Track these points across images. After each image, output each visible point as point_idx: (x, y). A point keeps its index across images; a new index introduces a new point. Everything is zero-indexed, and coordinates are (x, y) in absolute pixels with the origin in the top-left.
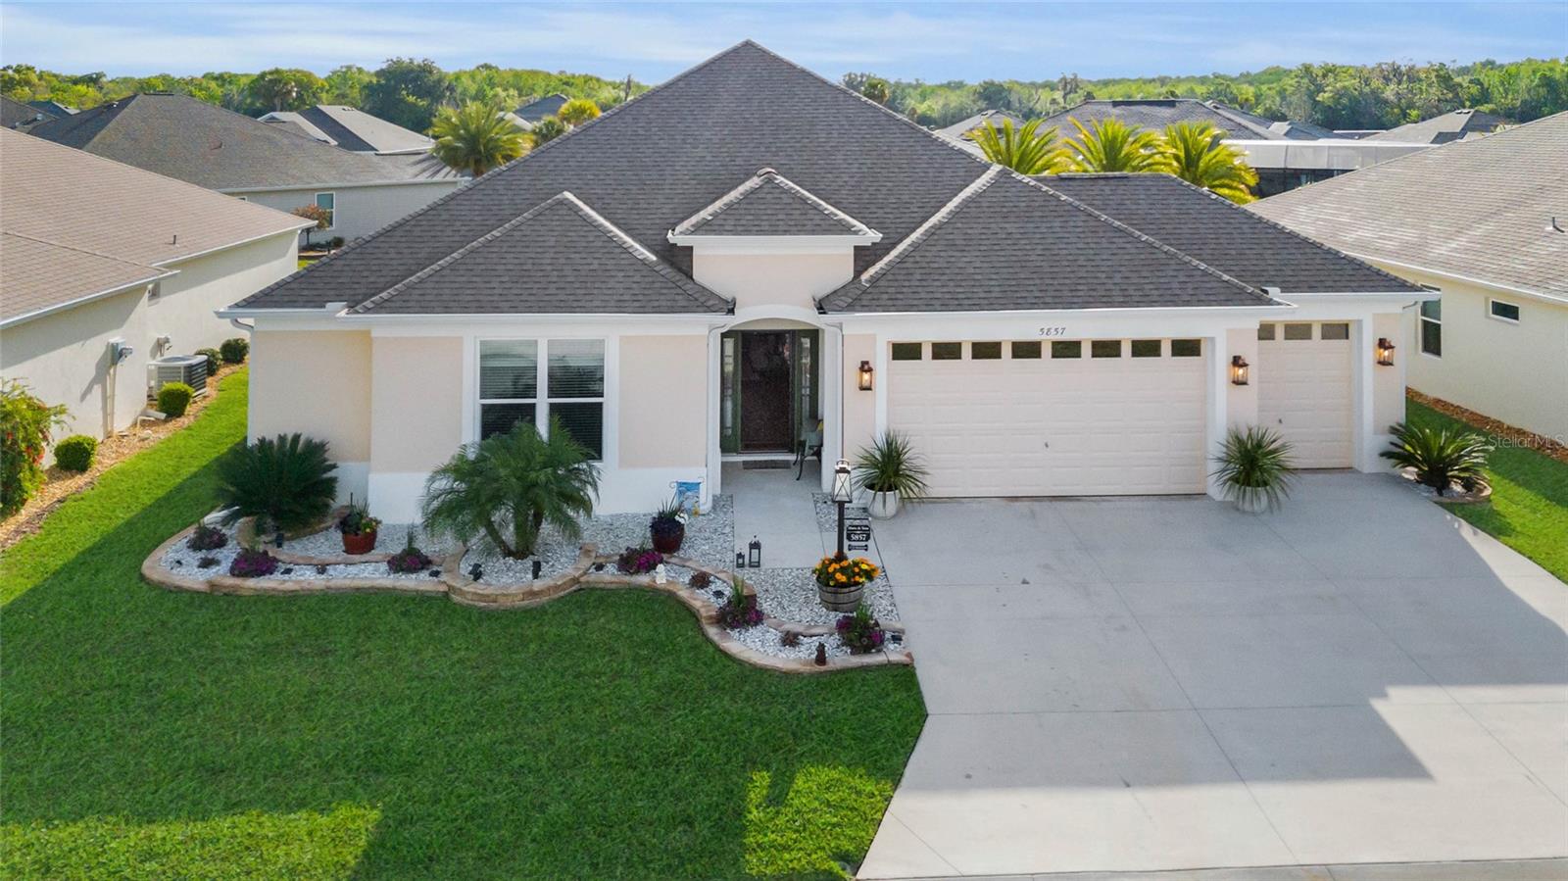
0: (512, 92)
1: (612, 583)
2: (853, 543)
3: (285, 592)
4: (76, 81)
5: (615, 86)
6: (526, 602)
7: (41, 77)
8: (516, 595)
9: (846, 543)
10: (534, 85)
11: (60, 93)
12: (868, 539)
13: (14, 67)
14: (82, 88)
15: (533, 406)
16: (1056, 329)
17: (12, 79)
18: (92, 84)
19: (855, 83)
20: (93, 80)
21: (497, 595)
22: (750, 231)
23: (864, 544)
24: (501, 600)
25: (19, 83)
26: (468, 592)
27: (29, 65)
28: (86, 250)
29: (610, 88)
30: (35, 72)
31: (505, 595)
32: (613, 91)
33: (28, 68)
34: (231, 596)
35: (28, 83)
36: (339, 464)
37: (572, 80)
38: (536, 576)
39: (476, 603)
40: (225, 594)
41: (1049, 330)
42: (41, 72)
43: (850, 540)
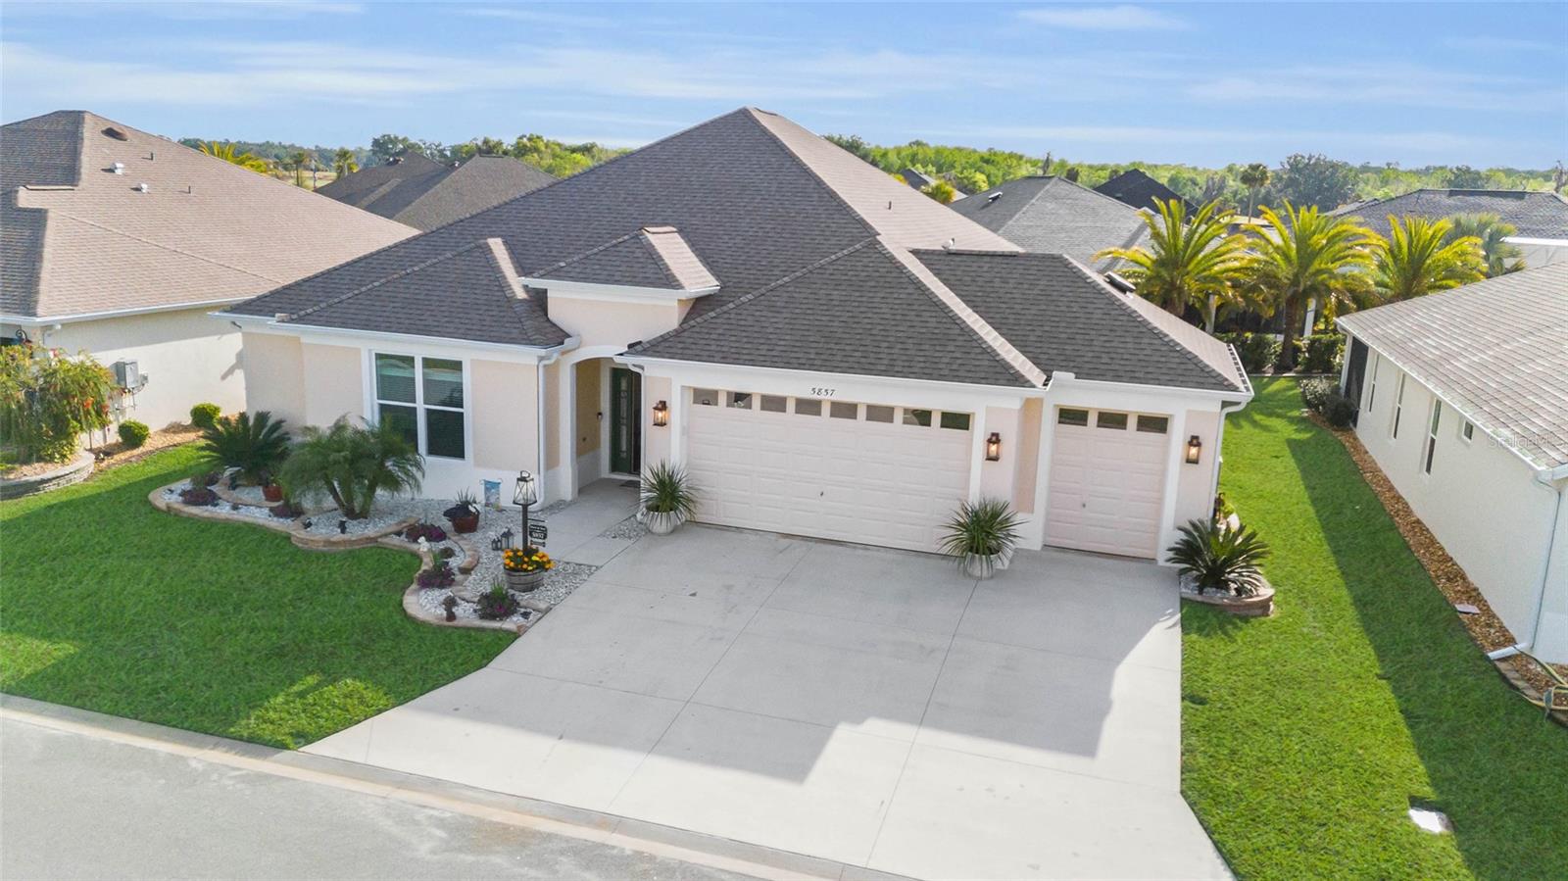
0: (930, 168)
2: (534, 540)
4: (574, 150)
5: (1034, 164)
6: (325, 549)
7: (547, 146)
9: (529, 538)
10: (955, 162)
11: (558, 159)
12: (545, 537)
13: (528, 136)
14: (578, 156)
15: (415, 409)
16: (826, 390)
17: (525, 146)
18: (586, 153)
19: (1300, 166)
20: (586, 150)
23: (542, 540)
24: (310, 544)
25: (530, 150)
27: (539, 135)
28: (239, 268)
29: (1029, 165)
30: (543, 141)
32: (1031, 169)
33: (538, 137)
34: (177, 514)
35: (536, 150)
36: (292, 437)
37: (993, 158)
38: (343, 532)
41: (820, 390)
42: (548, 141)
43: (531, 535)
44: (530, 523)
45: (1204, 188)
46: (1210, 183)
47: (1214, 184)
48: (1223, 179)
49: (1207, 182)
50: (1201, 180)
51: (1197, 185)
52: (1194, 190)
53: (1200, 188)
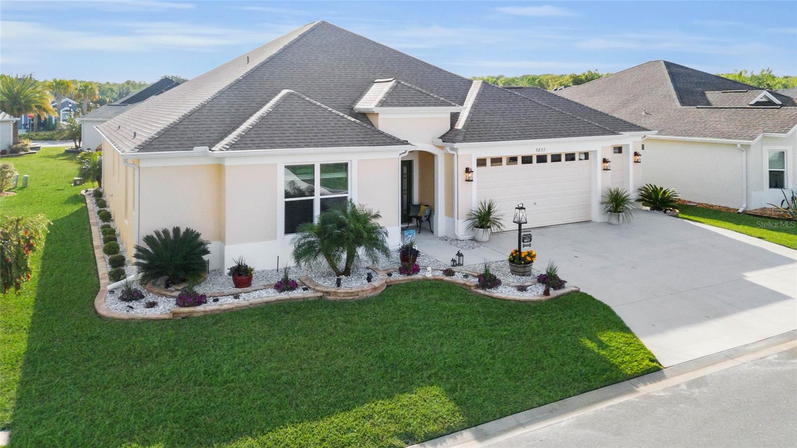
1: (403, 280)
2: (525, 244)
3: (224, 310)
8: (368, 290)
9: (522, 244)
12: (531, 240)
16: (542, 149)
21: (358, 292)
22: (407, 105)
23: (529, 243)
26: (340, 293)
31: (363, 291)
39: (347, 298)
40: (182, 318)
41: (539, 149)
43: (523, 242)
44: (522, 234)
45: (118, 93)
46: (121, 91)
47: (123, 91)
48: (128, 89)
49: (120, 90)
50: (115, 89)
51: (114, 91)
52: (112, 94)
53: (116, 93)
